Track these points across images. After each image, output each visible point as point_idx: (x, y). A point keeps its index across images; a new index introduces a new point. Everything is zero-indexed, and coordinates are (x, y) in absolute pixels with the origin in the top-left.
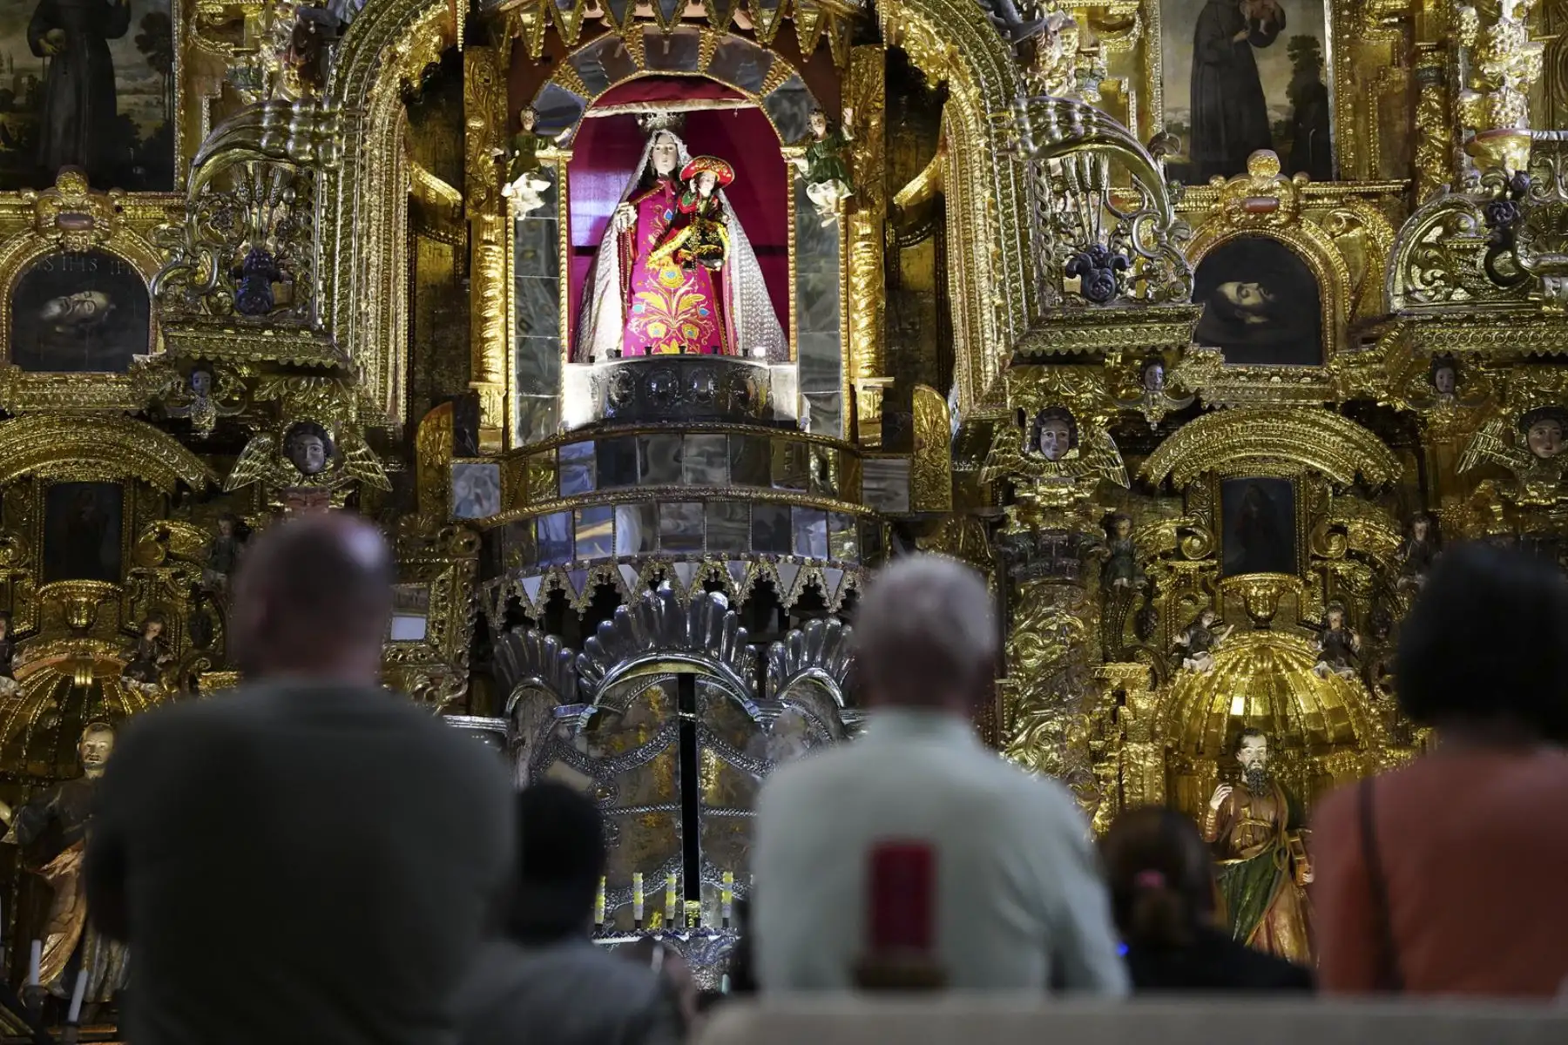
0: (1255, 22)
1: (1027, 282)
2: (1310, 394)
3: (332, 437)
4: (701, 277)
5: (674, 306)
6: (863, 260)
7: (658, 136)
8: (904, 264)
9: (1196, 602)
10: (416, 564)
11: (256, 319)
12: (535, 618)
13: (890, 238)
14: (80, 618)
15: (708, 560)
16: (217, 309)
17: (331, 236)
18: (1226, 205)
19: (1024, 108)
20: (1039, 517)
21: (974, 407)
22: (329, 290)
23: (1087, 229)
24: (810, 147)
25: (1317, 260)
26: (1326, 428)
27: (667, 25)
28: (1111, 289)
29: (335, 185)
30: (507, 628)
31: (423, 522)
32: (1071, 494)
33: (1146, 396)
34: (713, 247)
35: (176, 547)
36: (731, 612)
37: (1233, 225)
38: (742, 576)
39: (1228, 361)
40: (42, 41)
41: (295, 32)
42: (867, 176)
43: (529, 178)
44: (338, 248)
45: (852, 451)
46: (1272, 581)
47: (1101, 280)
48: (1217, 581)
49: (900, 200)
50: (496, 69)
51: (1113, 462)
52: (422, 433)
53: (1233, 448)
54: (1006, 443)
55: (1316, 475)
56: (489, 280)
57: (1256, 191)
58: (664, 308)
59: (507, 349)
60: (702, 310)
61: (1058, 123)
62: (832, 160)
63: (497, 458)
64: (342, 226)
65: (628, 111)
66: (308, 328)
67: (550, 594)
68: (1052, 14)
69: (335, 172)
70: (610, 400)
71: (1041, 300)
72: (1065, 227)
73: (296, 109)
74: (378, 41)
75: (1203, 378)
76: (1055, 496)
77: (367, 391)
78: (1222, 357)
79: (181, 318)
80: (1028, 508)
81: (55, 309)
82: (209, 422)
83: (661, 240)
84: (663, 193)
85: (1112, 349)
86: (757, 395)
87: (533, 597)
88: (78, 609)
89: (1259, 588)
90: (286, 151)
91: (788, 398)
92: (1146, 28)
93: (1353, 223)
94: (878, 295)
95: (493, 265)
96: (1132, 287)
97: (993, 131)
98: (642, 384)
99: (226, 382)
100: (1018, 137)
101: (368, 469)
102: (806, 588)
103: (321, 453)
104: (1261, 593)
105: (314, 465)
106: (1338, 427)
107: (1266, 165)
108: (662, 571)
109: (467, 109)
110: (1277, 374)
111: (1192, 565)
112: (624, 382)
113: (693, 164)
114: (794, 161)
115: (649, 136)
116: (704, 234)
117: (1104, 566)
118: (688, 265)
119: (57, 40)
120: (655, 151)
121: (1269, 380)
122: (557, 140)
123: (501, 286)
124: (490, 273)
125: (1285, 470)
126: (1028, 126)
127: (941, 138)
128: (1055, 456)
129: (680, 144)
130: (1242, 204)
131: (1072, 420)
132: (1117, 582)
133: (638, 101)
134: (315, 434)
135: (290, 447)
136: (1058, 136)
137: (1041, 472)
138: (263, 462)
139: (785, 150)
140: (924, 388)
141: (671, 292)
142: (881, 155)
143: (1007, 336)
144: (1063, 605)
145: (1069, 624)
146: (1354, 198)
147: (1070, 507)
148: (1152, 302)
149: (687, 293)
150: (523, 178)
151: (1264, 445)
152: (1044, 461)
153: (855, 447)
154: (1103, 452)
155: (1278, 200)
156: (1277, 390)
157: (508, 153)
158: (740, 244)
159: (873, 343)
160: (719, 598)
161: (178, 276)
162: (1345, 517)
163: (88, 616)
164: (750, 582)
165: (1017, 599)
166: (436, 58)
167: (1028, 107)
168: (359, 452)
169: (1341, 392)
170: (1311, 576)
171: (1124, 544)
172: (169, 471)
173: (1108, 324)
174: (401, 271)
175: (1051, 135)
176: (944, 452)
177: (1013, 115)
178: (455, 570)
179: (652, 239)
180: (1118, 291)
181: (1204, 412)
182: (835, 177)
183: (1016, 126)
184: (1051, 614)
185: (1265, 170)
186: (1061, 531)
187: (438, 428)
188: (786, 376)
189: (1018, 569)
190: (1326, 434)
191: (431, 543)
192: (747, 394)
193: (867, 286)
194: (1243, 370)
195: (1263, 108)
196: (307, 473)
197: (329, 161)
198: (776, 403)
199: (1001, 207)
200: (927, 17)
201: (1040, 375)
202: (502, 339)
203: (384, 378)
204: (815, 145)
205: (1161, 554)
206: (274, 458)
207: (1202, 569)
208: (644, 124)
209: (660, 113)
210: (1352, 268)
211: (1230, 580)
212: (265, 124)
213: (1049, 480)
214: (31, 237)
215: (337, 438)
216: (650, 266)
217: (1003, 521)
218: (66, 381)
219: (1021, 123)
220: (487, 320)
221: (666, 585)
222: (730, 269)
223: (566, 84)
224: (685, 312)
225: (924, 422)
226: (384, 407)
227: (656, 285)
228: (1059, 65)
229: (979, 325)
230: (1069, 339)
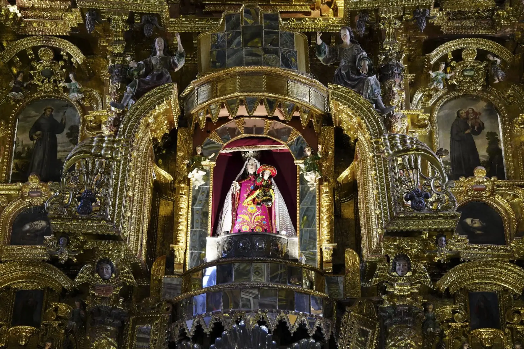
0: (473, 127)
1: (389, 203)
2: (504, 256)
3: (114, 265)
4: (264, 209)
5: (253, 219)
6: (325, 201)
7: (249, 160)
8: (342, 209)
9: (461, 340)
10: (147, 317)
11: (85, 216)
12: (190, 337)
13: (337, 197)
14: (22, 341)
15: (259, 312)
16: (70, 213)
17: (116, 185)
18: (466, 187)
19: (387, 137)
20: (396, 300)
21: (369, 255)
22: (114, 205)
23: (413, 184)
24: (305, 160)
25: (502, 210)
26: (510, 270)
27: (250, 112)
28: (423, 205)
29: (119, 167)
30: (180, 342)
31: (151, 300)
32: (409, 290)
33: (439, 249)
34: (268, 197)
35: (60, 313)
36: (269, 335)
37: (469, 196)
38: (273, 319)
39: (470, 242)
40: (34, 135)
41: (114, 120)
42: (327, 172)
43: (198, 170)
44: (118, 190)
45: (320, 273)
46: (491, 332)
47: (419, 202)
48: (469, 331)
49: (340, 179)
50: (189, 135)
51: (425, 277)
52: (154, 267)
53: (473, 279)
54: (382, 269)
55: (506, 290)
56: (181, 208)
57: (477, 182)
58: (249, 221)
59: (187, 234)
60: (264, 222)
61: (400, 143)
62: (314, 164)
63: (181, 276)
64: (121, 182)
65: (238, 150)
66: (105, 220)
67: (196, 327)
68: (397, 113)
69: (119, 161)
70: (224, 250)
71: (395, 209)
72: (404, 182)
73: (106, 139)
74: (140, 115)
75: (461, 247)
76: (403, 290)
77: (129, 247)
78: (468, 241)
79: (56, 216)
80: (392, 296)
81: (28, 227)
82: (65, 257)
83: (248, 196)
84: (250, 180)
85: (424, 230)
86: (282, 249)
87: (190, 329)
88: (22, 338)
89: (486, 335)
90: (101, 153)
91: (295, 251)
92: (432, 127)
93: (515, 196)
94: (331, 214)
95: (183, 203)
96: (432, 205)
97: (375, 146)
98: (237, 243)
99: (73, 242)
100: (385, 148)
101: (128, 277)
102: (300, 325)
103: (110, 271)
104: (487, 337)
105: (107, 276)
106: (515, 270)
107: (481, 173)
108: (241, 316)
109: (178, 148)
110: (490, 248)
111: (458, 325)
112: (230, 243)
113: (261, 167)
114: (299, 165)
115: (246, 160)
116: (265, 192)
117: (423, 323)
118: (258, 204)
119: (39, 135)
120: (248, 165)
121: (487, 250)
122: (210, 157)
123: (186, 211)
124: (182, 206)
125: (495, 289)
126: (388, 144)
127: (355, 155)
128: (402, 274)
129: (257, 162)
130: (472, 188)
131: (408, 260)
132: (428, 330)
133: (241, 146)
134: (108, 263)
135: (98, 269)
136: (400, 147)
137: (397, 281)
138: (88, 275)
139: (296, 162)
140: (350, 250)
141: (252, 215)
142: (333, 164)
143: (382, 224)
144: (406, 335)
145: (409, 344)
146: (515, 186)
147: (408, 296)
148: (440, 211)
149: (258, 215)
150: (195, 170)
151: (486, 278)
152: (398, 276)
153: (321, 271)
154: (422, 273)
155: (486, 186)
156: (490, 254)
157: (191, 163)
158: (279, 198)
159: (329, 232)
160: (264, 327)
161: (56, 200)
162: (519, 307)
163: (25, 341)
164: (277, 322)
165: (388, 333)
166: (167, 131)
167: (388, 137)
168: (125, 271)
169: (516, 255)
170: (507, 331)
171: (431, 315)
172: (59, 284)
173: (422, 219)
174: (147, 203)
175: (398, 147)
176: (357, 274)
177: (383, 140)
178: (162, 319)
179: (246, 196)
180: (426, 206)
181: (461, 263)
182: (314, 170)
183: (384, 144)
184: (402, 339)
185: (480, 174)
186: (406, 305)
187: (160, 265)
188: (294, 242)
189: (388, 321)
190: (510, 273)
191: (153, 309)
192: (278, 248)
193: (327, 210)
194: (476, 246)
195: (478, 157)
196: (104, 279)
197: (117, 157)
198: (290, 253)
199: (378, 175)
200: (349, 107)
201: (395, 241)
202: (185, 230)
203: (137, 243)
204: (307, 159)
205: (446, 320)
206: (92, 273)
207: (462, 327)
208: (244, 156)
209: (250, 151)
210: (516, 213)
211: (474, 331)
212: (94, 144)
213: (400, 283)
214: (21, 201)
215: (117, 266)
216: (244, 205)
217: (382, 302)
218: (22, 248)
219: (386, 143)
220: (180, 223)
221: (242, 323)
222: (275, 206)
223: (214, 138)
224: (257, 222)
225: (349, 262)
226: (136, 254)
227: (246, 212)
228: (400, 130)
229: (371, 224)
230: (406, 225)
